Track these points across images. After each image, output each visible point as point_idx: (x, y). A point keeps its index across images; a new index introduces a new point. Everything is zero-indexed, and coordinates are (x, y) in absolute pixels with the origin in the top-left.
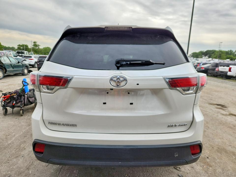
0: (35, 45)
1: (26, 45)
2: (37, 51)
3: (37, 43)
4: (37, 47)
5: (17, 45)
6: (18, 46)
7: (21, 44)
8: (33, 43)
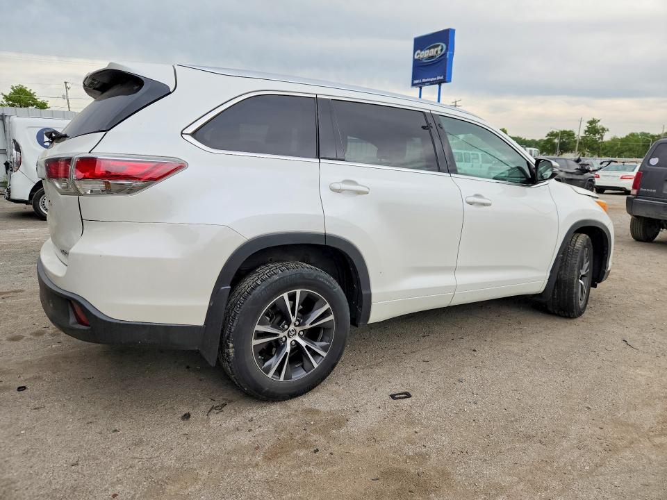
0: (593, 128)
1: (570, 131)
2: (595, 146)
3: (599, 125)
4: (598, 136)
5: (546, 135)
6: (548, 135)
7: (556, 130)
8: (588, 125)
